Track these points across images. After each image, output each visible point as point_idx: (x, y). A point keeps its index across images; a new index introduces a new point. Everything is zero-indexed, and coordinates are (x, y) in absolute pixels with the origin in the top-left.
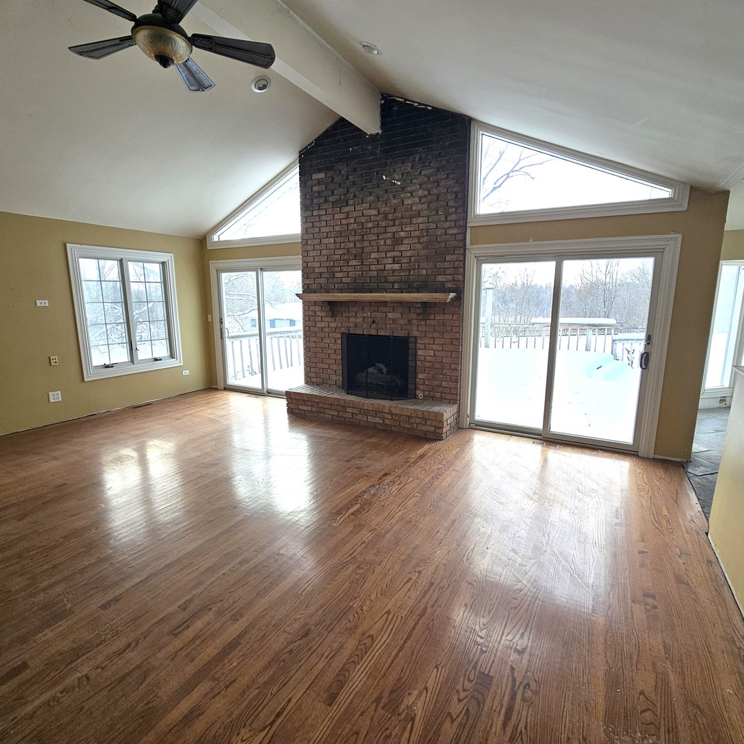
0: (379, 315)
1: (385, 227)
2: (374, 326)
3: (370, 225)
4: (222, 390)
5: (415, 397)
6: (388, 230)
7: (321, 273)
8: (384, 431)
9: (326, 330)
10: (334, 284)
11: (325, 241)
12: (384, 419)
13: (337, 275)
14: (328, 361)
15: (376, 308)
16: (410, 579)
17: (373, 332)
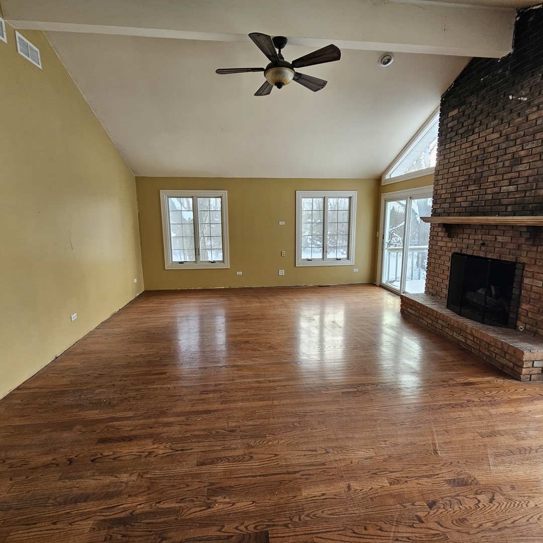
0: (489, 237)
1: (506, 148)
2: (483, 248)
3: (491, 149)
4: (377, 286)
5: (515, 327)
6: (507, 152)
7: (445, 199)
8: (464, 350)
9: (444, 249)
10: (454, 208)
11: (452, 170)
12: (466, 338)
13: (458, 200)
14: (442, 276)
15: (488, 231)
16: (316, 451)
17: (482, 254)
